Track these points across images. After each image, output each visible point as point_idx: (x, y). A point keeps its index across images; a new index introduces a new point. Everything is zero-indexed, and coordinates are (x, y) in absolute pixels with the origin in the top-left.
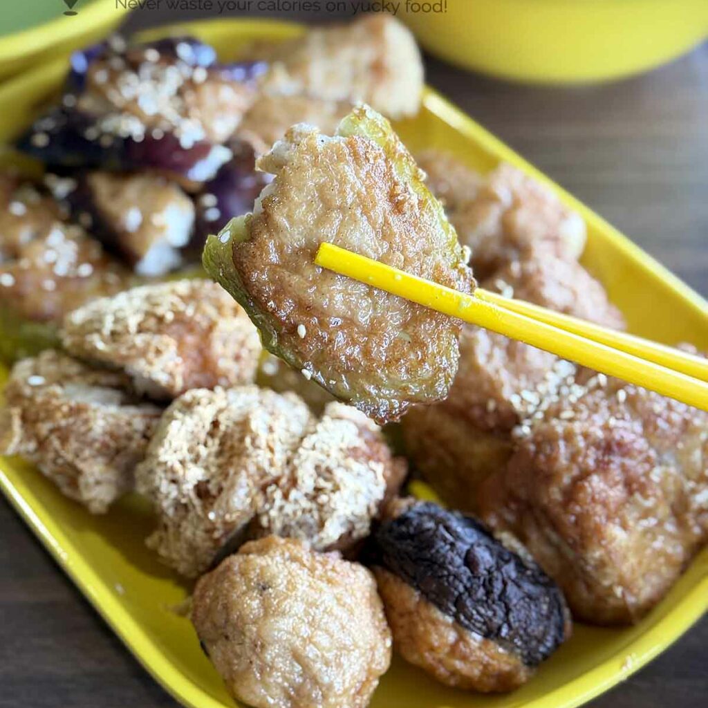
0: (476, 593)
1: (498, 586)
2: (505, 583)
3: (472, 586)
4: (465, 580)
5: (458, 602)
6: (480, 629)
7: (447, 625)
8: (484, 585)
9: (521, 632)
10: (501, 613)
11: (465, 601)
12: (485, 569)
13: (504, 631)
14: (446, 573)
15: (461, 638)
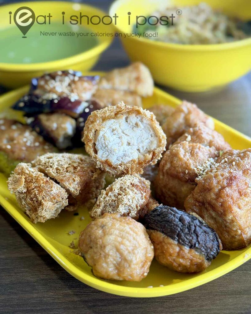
0: (185, 231)
1: (193, 228)
2: (195, 227)
3: (183, 229)
4: (180, 226)
5: (179, 235)
6: (188, 245)
7: (175, 245)
8: (187, 228)
9: (204, 245)
10: (195, 237)
11: (181, 234)
12: (187, 222)
13: (197, 245)
14: (173, 225)
15: (181, 249)
